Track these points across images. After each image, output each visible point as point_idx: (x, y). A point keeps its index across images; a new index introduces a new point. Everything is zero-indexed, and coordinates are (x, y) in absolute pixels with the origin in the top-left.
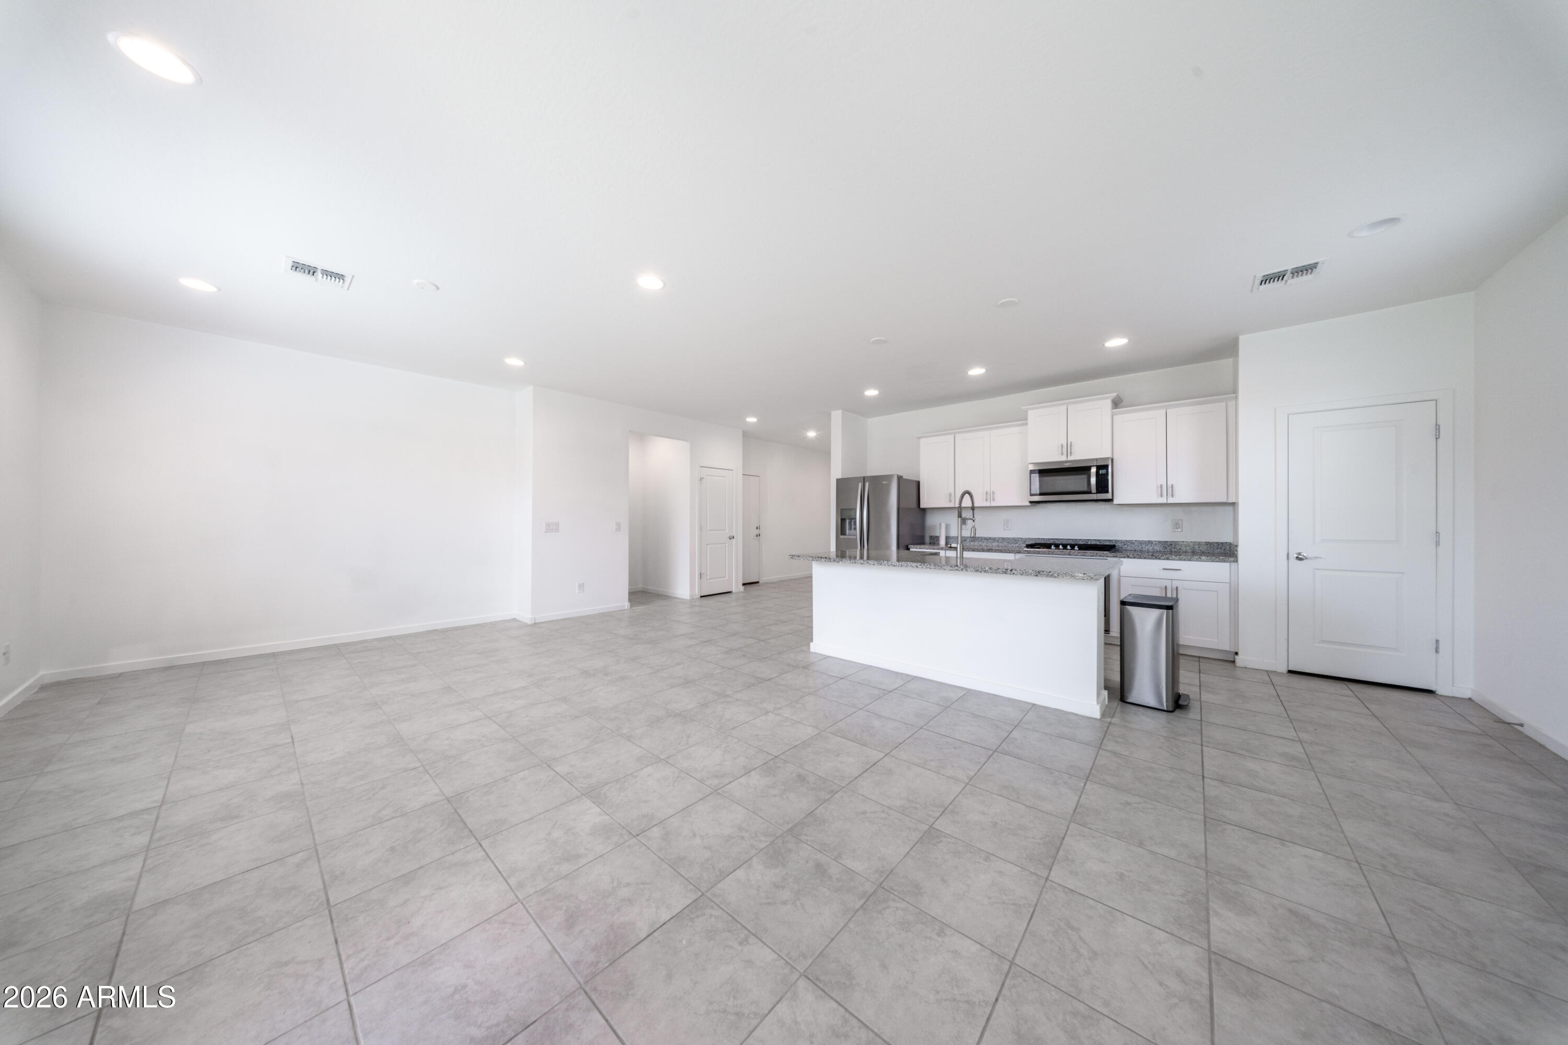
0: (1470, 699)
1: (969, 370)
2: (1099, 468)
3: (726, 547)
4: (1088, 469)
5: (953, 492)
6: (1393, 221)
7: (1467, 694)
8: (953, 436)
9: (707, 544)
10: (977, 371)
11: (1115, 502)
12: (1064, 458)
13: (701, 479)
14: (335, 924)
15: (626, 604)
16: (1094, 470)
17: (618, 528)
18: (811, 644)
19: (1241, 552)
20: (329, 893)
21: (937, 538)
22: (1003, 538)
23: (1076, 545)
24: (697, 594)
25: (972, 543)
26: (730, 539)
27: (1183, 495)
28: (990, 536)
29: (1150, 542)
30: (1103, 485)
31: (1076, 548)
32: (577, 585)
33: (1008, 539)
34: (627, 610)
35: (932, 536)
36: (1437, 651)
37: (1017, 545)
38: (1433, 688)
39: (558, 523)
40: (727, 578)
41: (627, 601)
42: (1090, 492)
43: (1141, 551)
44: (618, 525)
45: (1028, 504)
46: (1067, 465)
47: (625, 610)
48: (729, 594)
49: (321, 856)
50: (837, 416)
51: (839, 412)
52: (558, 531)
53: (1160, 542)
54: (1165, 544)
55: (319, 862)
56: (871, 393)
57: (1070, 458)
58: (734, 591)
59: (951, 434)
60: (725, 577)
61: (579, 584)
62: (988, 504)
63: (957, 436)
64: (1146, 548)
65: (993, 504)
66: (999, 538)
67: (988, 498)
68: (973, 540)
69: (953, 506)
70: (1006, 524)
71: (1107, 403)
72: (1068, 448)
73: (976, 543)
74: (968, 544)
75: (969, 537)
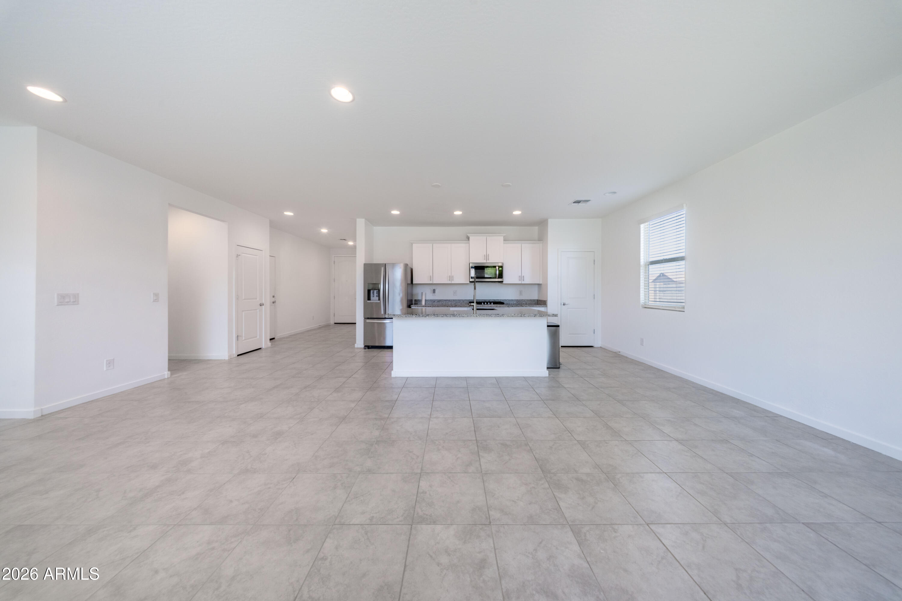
0: (601, 347)
1: (454, 212)
2: (499, 267)
3: (257, 312)
4: (495, 267)
6: (615, 193)
7: (600, 346)
8: (432, 244)
9: (243, 311)
10: (458, 213)
11: (504, 283)
12: (485, 261)
13: (238, 256)
15: (166, 373)
16: (497, 268)
17: (156, 300)
18: (392, 372)
19: (549, 303)
21: (420, 301)
22: (453, 300)
24: (235, 353)
25: (438, 303)
26: (261, 306)
27: (527, 281)
28: (447, 299)
29: (512, 300)
30: (501, 276)
31: (492, 304)
32: (105, 360)
33: (456, 300)
34: (168, 378)
35: (416, 300)
36: (594, 333)
37: (460, 303)
38: (593, 346)
39: (78, 294)
40: (258, 337)
41: (167, 369)
42: (496, 278)
43: (509, 304)
44: (156, 295)
45: (469, 283)
46: (487, 265)
47: (164, 379)
48: (260, 350)
50: (361, 223)
51: (363, 220)
52: (78, 304)
53: (515, 300)
54: (518, 301)
56: (395, 212)
57: (488, 262)
58: (263, 346)
60: (256, 337)
61: (107, 361)
62: (450, 282)
63: (434, 245)
64: (511, 303)
66: (452, 300)
67: (452, 277)
68: (439, 301)
69: (432, 283)
70: (455, 293)
71: (502, 238)
72: (487, 257)
73: (440, 303)
74: (436, 303)
75: (437, 300)
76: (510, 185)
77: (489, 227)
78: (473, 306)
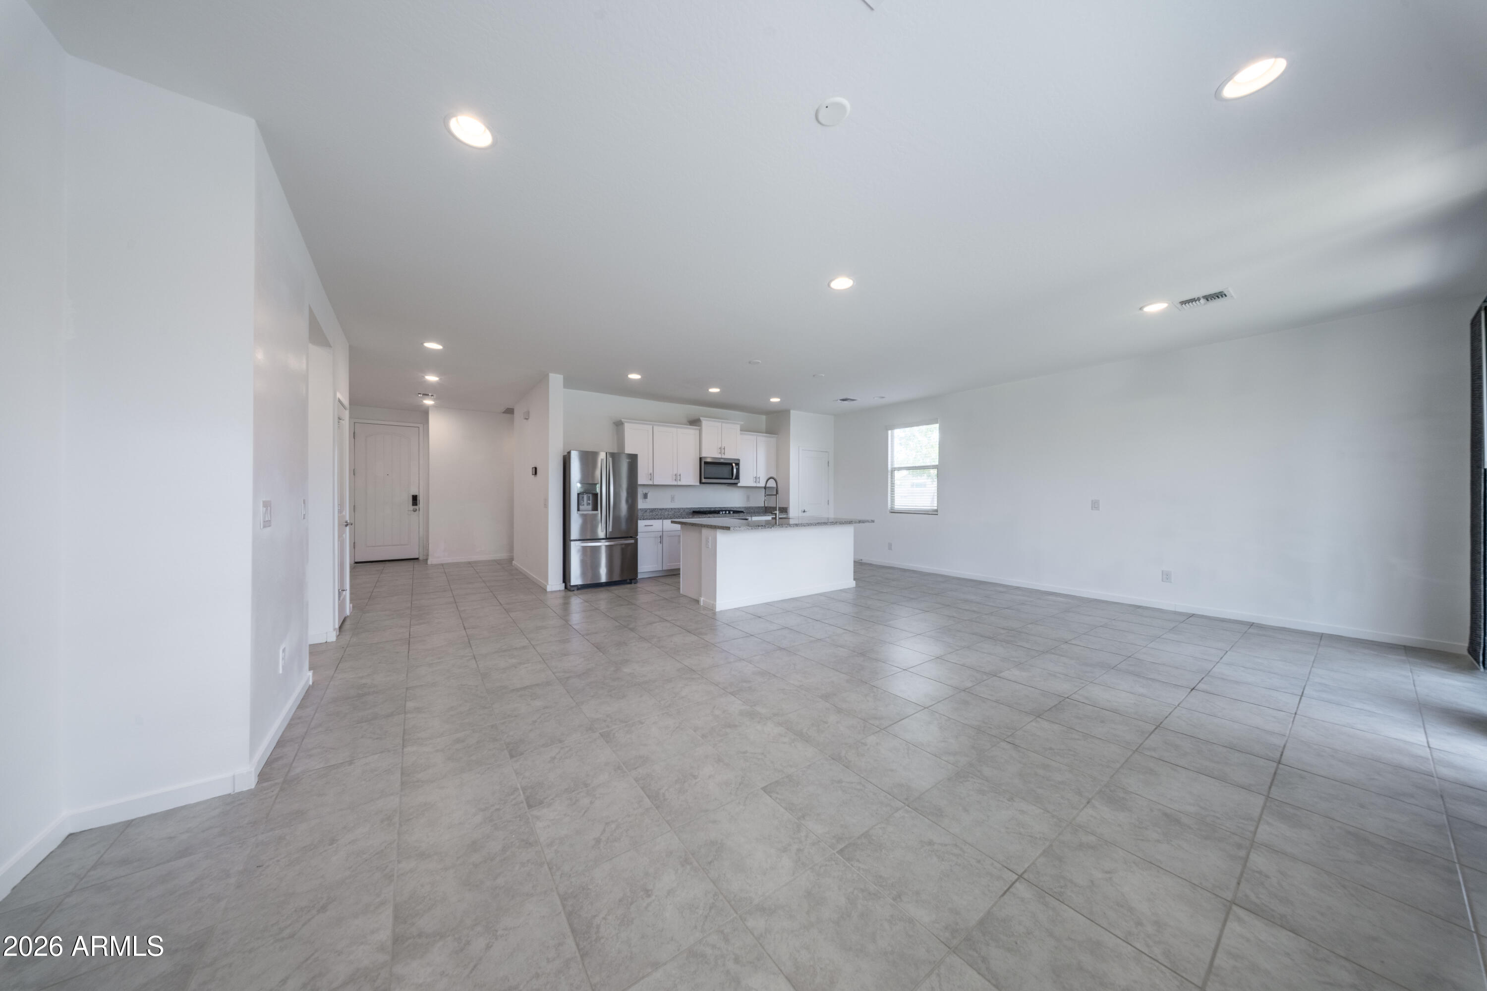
1: (710, 388)
2: (737, 464)
4: (731, 464)
5: (652, 472)
8: (651, 426)
10: (714, 390)
11: (738, 485)
12: (719, 456)
14: (1162, 721)
16: (733, 465)
19: (791, 510)
20: (1152, 730)
22: (671, 509)
23: (727, 510)
25: (651, 513)
26: (346, 525)
28: (663, 508)
30: (737, 475)
33: (675, 509)
37: (680, 513)
42: (732, 479)
45: (698, 484)
46: (722, 461)
49: (1138, 745)
50: (556, 380)
51: (559, 377)
52: (271, 525)
53: (743, 508)
55: (1142, 744)
56: (634, 376)
57: (723, 457)
59: (650, 424)
62: (675, 483)
63: (655, 428)
65: (679, 483)
66: (669, 508)
67: (678, 477)
68: (652, 510)
69: (652, 484)
70: (673, 499)
71: (738, 427)
72: (722, 450)
73: (654, 514)
74: (648, 514)
75: (649, 509)
76: (759, 362)
77: (715, 409)
78: (776, 514)
